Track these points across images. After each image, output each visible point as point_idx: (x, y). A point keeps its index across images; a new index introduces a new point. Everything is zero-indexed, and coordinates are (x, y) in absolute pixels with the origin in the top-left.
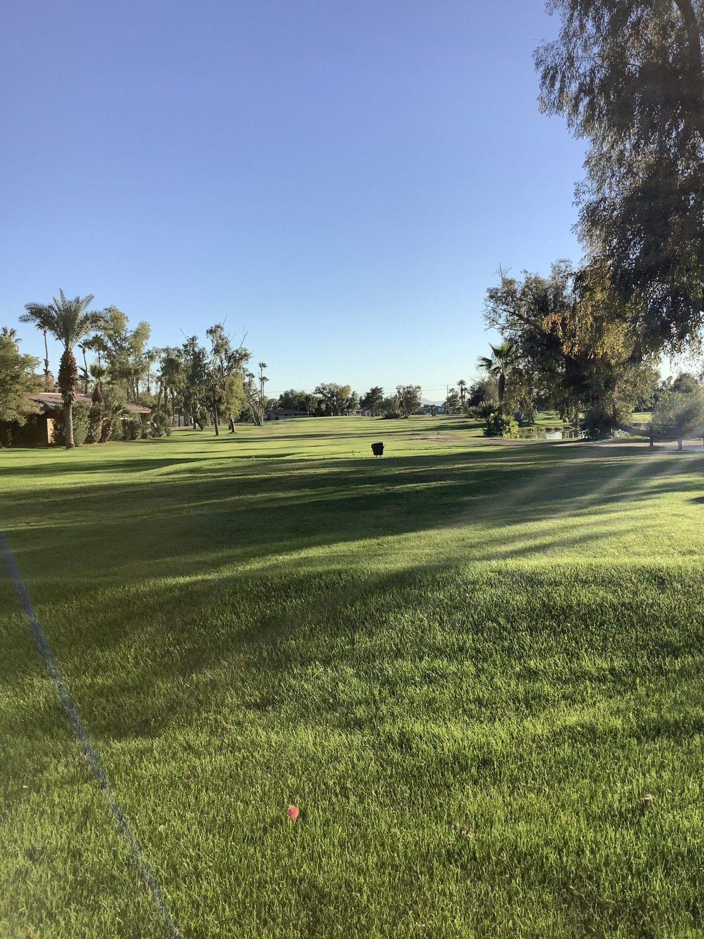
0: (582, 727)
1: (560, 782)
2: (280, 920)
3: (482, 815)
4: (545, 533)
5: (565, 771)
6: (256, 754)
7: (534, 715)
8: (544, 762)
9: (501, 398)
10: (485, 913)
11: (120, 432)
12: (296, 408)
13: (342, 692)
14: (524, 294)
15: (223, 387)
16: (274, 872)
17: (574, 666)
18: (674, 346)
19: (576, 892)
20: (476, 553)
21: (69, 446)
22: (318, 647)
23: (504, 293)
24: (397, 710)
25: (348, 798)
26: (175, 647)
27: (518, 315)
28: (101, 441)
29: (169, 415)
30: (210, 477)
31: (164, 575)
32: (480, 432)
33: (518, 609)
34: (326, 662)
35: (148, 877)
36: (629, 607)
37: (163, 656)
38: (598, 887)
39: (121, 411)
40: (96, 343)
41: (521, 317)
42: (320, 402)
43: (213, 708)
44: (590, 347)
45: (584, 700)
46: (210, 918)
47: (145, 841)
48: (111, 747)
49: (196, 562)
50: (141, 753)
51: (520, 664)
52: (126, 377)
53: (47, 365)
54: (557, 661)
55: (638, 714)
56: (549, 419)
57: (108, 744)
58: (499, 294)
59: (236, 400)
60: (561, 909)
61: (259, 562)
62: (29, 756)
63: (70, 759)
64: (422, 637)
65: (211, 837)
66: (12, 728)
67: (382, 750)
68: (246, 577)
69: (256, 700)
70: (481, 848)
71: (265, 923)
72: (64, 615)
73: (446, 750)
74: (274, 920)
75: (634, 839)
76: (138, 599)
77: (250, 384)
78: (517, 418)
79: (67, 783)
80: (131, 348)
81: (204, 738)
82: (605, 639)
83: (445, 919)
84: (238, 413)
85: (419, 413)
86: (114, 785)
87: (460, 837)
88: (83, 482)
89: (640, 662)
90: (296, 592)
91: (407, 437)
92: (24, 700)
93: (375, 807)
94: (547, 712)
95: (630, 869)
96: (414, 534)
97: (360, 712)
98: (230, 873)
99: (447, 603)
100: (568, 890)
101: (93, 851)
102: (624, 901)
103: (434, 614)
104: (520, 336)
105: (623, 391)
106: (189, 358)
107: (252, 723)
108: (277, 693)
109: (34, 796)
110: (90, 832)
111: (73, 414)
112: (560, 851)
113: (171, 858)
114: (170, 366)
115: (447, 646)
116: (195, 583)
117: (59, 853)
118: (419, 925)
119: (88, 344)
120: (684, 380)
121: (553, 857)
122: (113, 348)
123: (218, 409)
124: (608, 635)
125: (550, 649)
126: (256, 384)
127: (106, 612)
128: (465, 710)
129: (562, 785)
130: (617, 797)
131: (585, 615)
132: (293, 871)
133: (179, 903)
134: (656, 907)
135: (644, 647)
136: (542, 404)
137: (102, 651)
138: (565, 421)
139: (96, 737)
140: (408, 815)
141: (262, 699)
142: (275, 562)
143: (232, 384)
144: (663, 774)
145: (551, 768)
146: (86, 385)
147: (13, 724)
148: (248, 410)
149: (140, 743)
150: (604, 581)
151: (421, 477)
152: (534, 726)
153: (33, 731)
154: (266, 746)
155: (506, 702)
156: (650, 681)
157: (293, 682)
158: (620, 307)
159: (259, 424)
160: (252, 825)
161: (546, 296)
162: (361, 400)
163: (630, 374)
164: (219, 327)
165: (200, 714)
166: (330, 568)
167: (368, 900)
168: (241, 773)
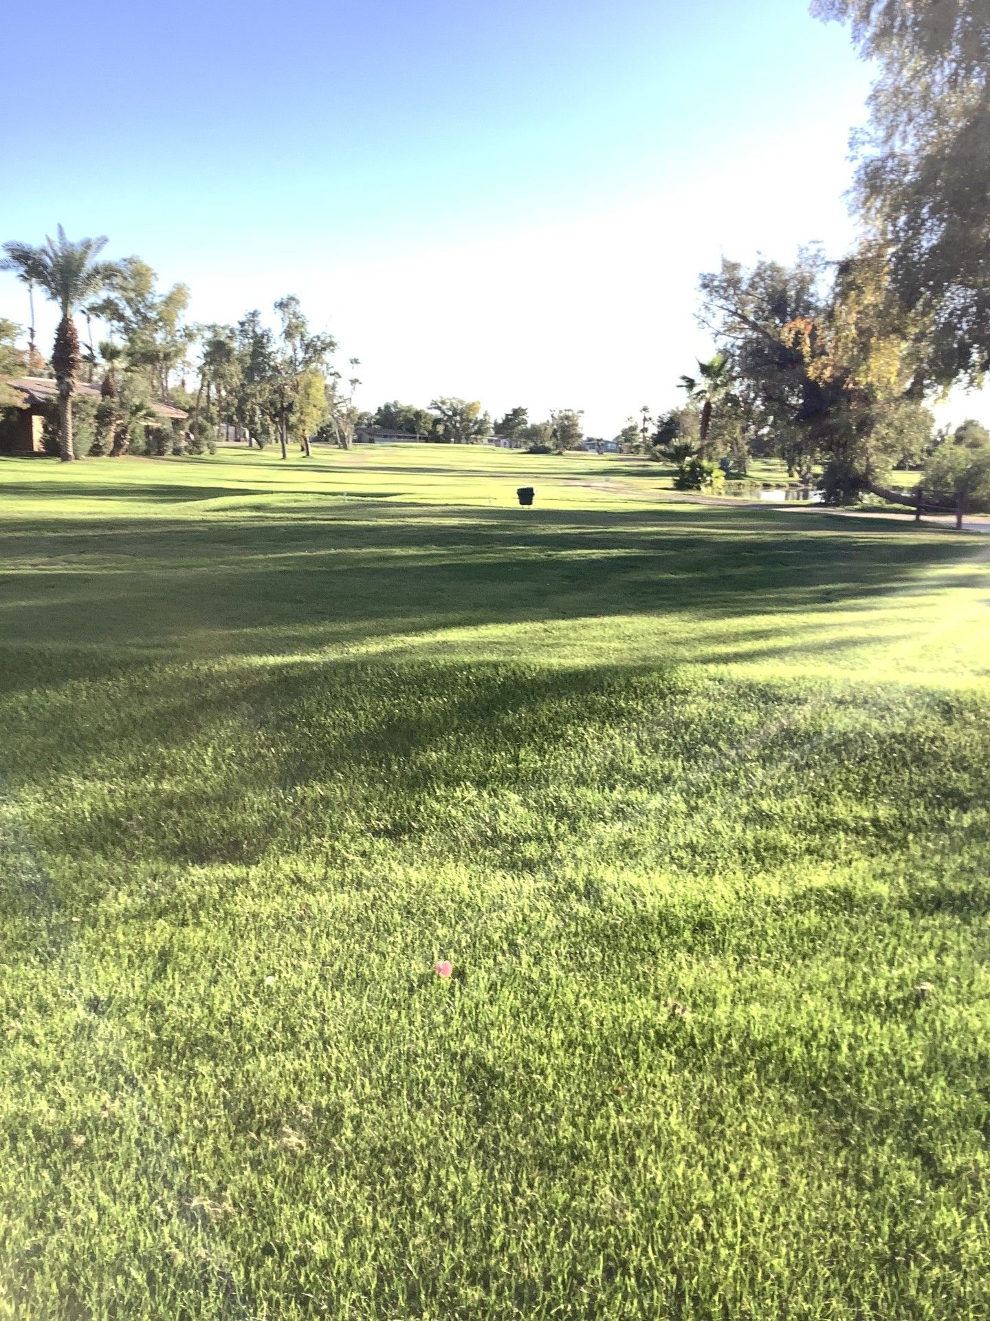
0: (835, 891)
1: (804, 958)
2: (438, 1103)
3: (700, 992)
4: (778, 632)
5: (811, 945)
6: (391, 894)
7: (767, 871)
8: (783, 931)
9: (704, 435)
10: (709, 1112)
11: (141, 443)
12: (400, 428)
13: (505, 824)
14: (753, 285)
15: (295, 388)
16: (426, 1043)
17: (824, 811)
18: (972, 381)
19: (829, 1096)
20: (684, 652)
21: (65, 458)
22: (468, 762)
23: (725, 281)
24: (580, 852)
25: (519, 957)
26: (269, 749)
27: (741, 316)
28: (112, 454)
29: (213, 424)
30: (287, 519)
31: (246, 651)
32: (668, 482)
33: (747, 732)
34: (481, 783)
35: (258, 1041)
36: (900, 738)
37: (253, 761)
38: (859, 1091)
39: (144, 412)
40: (108, 309)
41: (744, 319)
42: (437, 422)
43: (329, 832)
44: (847, 371)
45: (835, 857)
46: (347, 1094)
47: (251, 996)
48: (189, 874)
49: (288, 637)
50: (235, 883)
51: (748, 804)
52: (152, 363)
53: (32, 336)
54: (799, 803)
55: (911, 880)
56: (769, 470)
57: (184, 868)
58: (716, 283)
59: (314, 410)
60: (810, 1114)
61: (378, 644)
62: (77, 880)
63: (134, 887)
64: (613, 760)
65: (338, 994)
66: (47, 842)
67: (563, 900)
68: (363, 664)
69: (386, 826)
70: (702, 1032)
71: (419, 1105)
72: (108, 696)
73: (649, 906)
74: (430, 1101)
75: (906, 1036)
76: (212, 681)
77: (333, 388)
78: (724, 466)
79: (134, 917)
80: (160, 320)
81: (318, 869)
82: (866, 779)
83: (656, 1115)
84: (316, 429)
85: (579, 448)
86: (199, 924)
87: (672, 1016)
88: (101, 513)
89: (914, 813)
90: (435, 687)
91: (562, 482)
92: (61, 806)
93: (555, 972)
94: (785, 868)
95: (901, 1072)
96: (594, 620)
97: (531, 850)
98: (368, 1042)
99: (647, 717)
100: (819, 1092)
101: (180, 1004)
102: (893, 1111)
103: (629, 730)
104: (740, 348)
105: (883, 438)
106: (246, 341)
107: (383, 854)
108: (415, 819)
109: (89, 932)
110: (173, 979)
111: (74, 413)
112: (807, 1045)
113: (287, 1018)
114: (218, 351)
115: (648, 774)
116: (292, 666)
117: (133, 1005)
118: (622, 1119)
119: (95, 310)
120: (971, 429)
121: (798, 1051)
122: (133, 319)
123: (287, 421)
124: (871, 774)
125: (790, 787)
126: (343, 389)
127: (167, 696)
128: (672, 858)
129: (807, 962)
130: (882, 982)
131: (839, 745)
132: (452, 1044)
133: (302, 1076)
134: (935, 1121)
135: (921, 793)
136: (760, 449)
137: (167, 748)
138: (791, 476)
139: (168, 860)
140: (601, 984)
141: (394, 824)
142: (401, 645)
143: (309, 385)
144: (945, 958)
145: (792, 939)
146: (91, 371)
147: (49, 838)
148: (329, 426)
149: (232, 871)
150: (866, 702)
151: (595, 540)
152: (769, 885)
153: (77, 848)
154: (404, 885)
155: (730, 852)
156: (928, 839)
157: (437, 806)
158: (899, 317)
159: (345, 447)
160: (393, 983)
161: (784, 291)
162: (496, 423)
163: (897, 414)
164: (292, 299)
165: (309, 838)
166: (481, 658)
167: (555, 1086)
168: (373, 918)
